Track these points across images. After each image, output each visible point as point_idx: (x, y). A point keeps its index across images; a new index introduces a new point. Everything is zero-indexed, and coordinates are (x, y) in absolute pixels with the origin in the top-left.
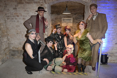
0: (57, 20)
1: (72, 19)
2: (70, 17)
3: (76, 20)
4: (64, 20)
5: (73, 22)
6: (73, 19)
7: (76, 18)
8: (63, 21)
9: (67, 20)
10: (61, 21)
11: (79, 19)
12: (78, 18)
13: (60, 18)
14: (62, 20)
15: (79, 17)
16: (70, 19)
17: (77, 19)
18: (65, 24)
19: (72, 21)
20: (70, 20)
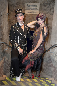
0: (18, 6)
1: (39, 4)
2: (36, 2)
3: (44, 7)
4: (28, 6)
5: (41, 8)
6: (41, 5)
7: (44, 3)
8: (26, 7)
9: (32, 6)
10: (25, 7)
11: (48, 5)
12: (46, 3)
13: (23, 3)
14: (26, 5)
15: (48, 3)
16: (36, 4)
17: (45, 5)
18: (29, 11)
19: (38, 8)
20: (36, 6)
